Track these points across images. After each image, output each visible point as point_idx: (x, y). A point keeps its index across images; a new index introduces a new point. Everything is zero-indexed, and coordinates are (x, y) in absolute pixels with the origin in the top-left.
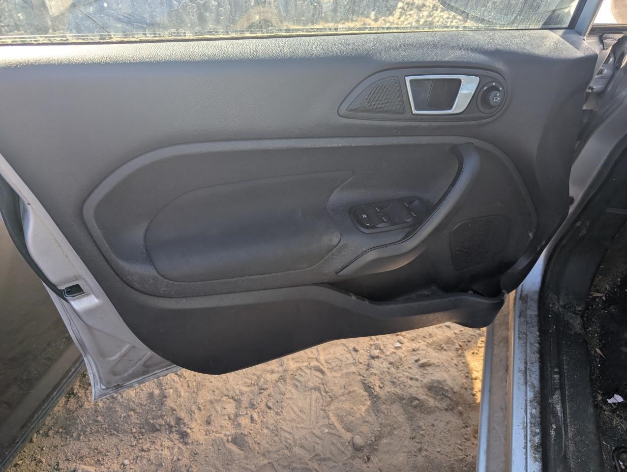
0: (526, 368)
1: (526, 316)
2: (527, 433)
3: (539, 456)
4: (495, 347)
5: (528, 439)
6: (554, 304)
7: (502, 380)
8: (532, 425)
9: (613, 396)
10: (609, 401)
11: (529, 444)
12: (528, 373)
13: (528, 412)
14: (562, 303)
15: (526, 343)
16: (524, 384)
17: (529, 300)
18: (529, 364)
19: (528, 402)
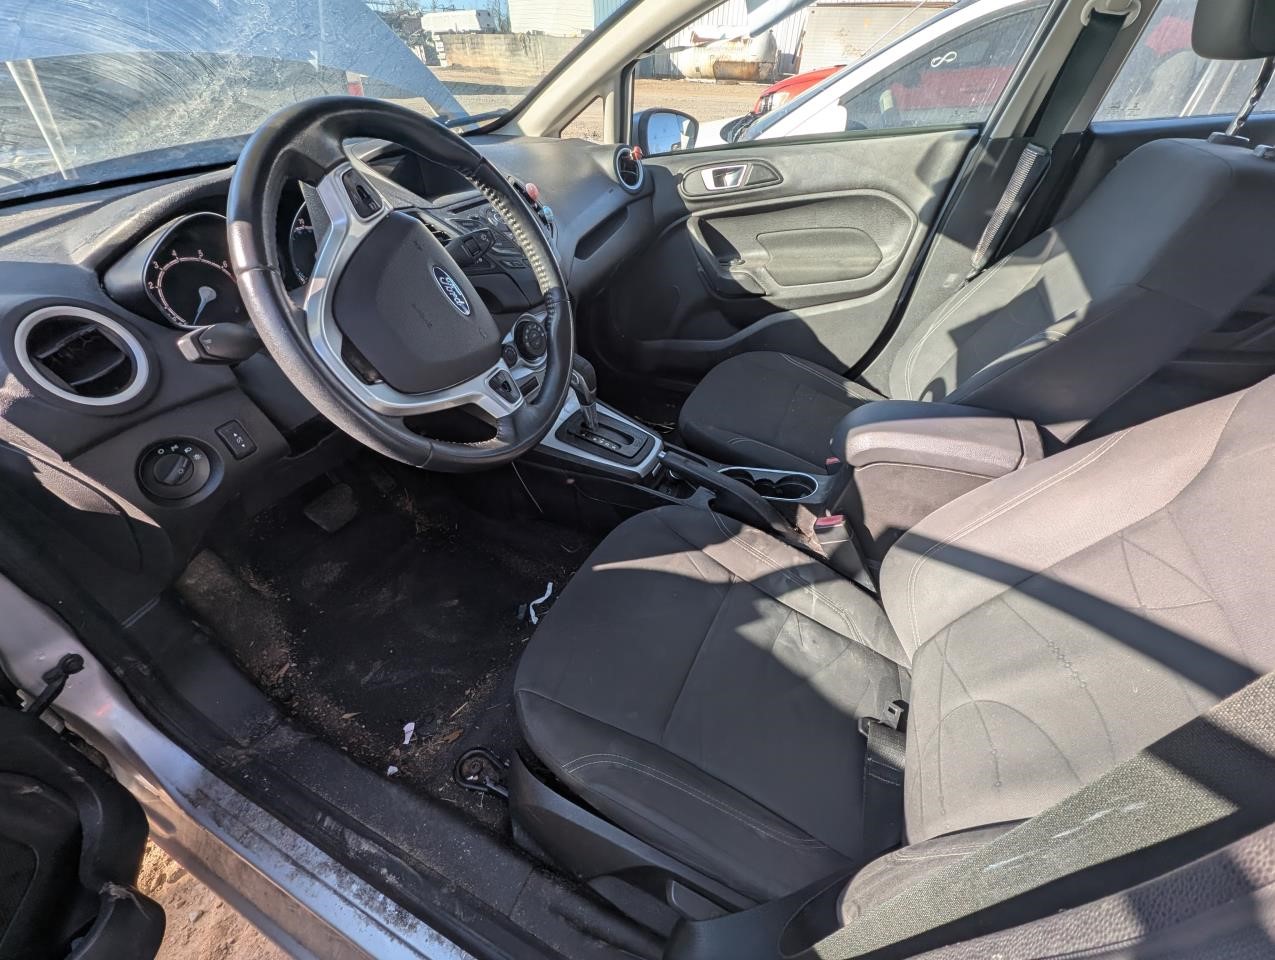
0: (295, 863)
1: (226, 813)
2: (375, 920)
3: (411, 919)
4: (243, 890)
5: (384, 923)
6: (235, 758)
7: (292, 911)
8: (370, 903)
9: (403, 732)
10: (406, 742)
11: (391, 927)
12: (303, 864)
13: (351, 898)
14: (245, 742)
15: (262, 837)
16: (314, 880)
17: (206, 791)
18: (291, 853)
19: (338, 889)
